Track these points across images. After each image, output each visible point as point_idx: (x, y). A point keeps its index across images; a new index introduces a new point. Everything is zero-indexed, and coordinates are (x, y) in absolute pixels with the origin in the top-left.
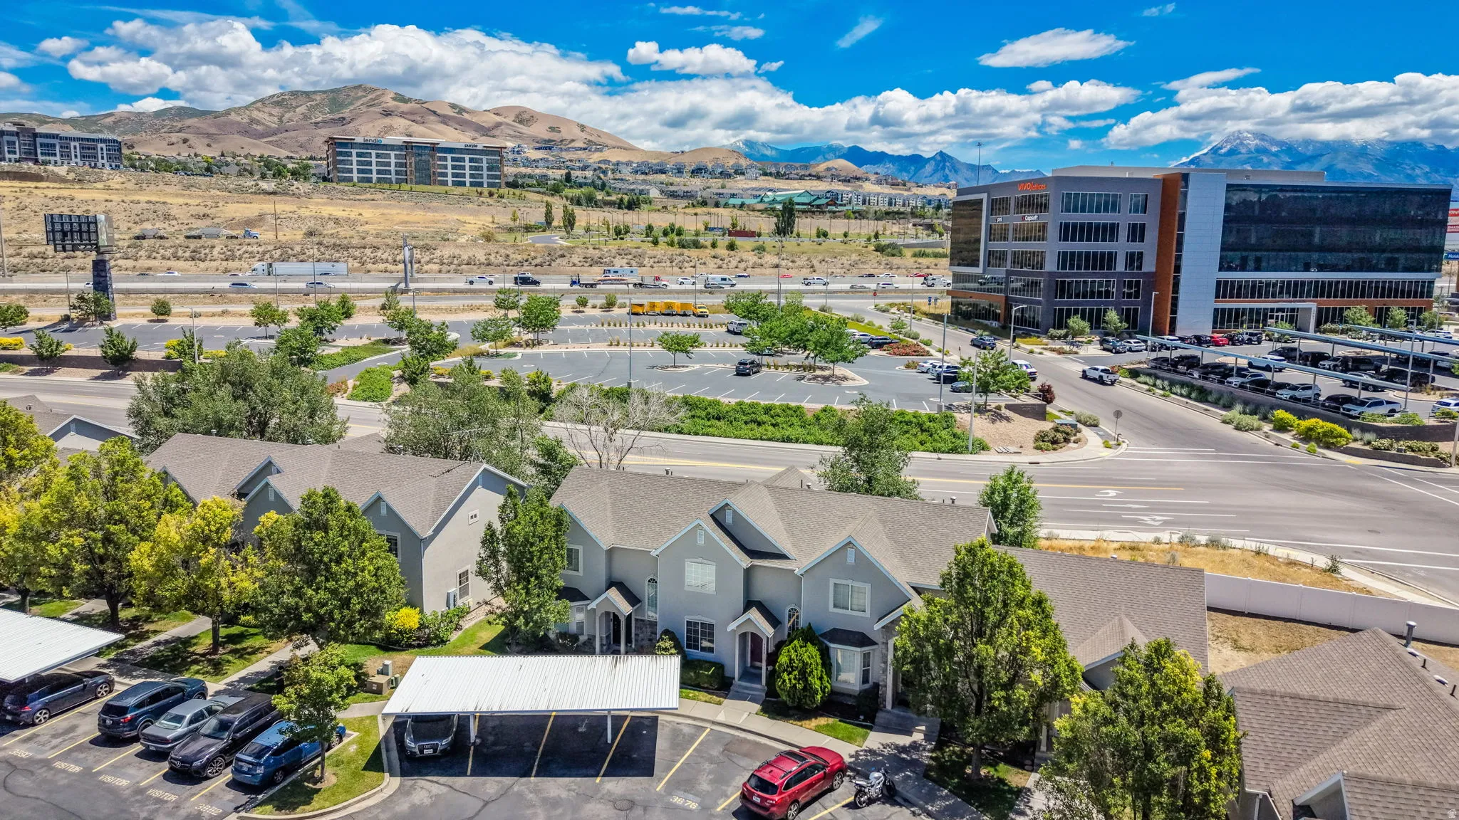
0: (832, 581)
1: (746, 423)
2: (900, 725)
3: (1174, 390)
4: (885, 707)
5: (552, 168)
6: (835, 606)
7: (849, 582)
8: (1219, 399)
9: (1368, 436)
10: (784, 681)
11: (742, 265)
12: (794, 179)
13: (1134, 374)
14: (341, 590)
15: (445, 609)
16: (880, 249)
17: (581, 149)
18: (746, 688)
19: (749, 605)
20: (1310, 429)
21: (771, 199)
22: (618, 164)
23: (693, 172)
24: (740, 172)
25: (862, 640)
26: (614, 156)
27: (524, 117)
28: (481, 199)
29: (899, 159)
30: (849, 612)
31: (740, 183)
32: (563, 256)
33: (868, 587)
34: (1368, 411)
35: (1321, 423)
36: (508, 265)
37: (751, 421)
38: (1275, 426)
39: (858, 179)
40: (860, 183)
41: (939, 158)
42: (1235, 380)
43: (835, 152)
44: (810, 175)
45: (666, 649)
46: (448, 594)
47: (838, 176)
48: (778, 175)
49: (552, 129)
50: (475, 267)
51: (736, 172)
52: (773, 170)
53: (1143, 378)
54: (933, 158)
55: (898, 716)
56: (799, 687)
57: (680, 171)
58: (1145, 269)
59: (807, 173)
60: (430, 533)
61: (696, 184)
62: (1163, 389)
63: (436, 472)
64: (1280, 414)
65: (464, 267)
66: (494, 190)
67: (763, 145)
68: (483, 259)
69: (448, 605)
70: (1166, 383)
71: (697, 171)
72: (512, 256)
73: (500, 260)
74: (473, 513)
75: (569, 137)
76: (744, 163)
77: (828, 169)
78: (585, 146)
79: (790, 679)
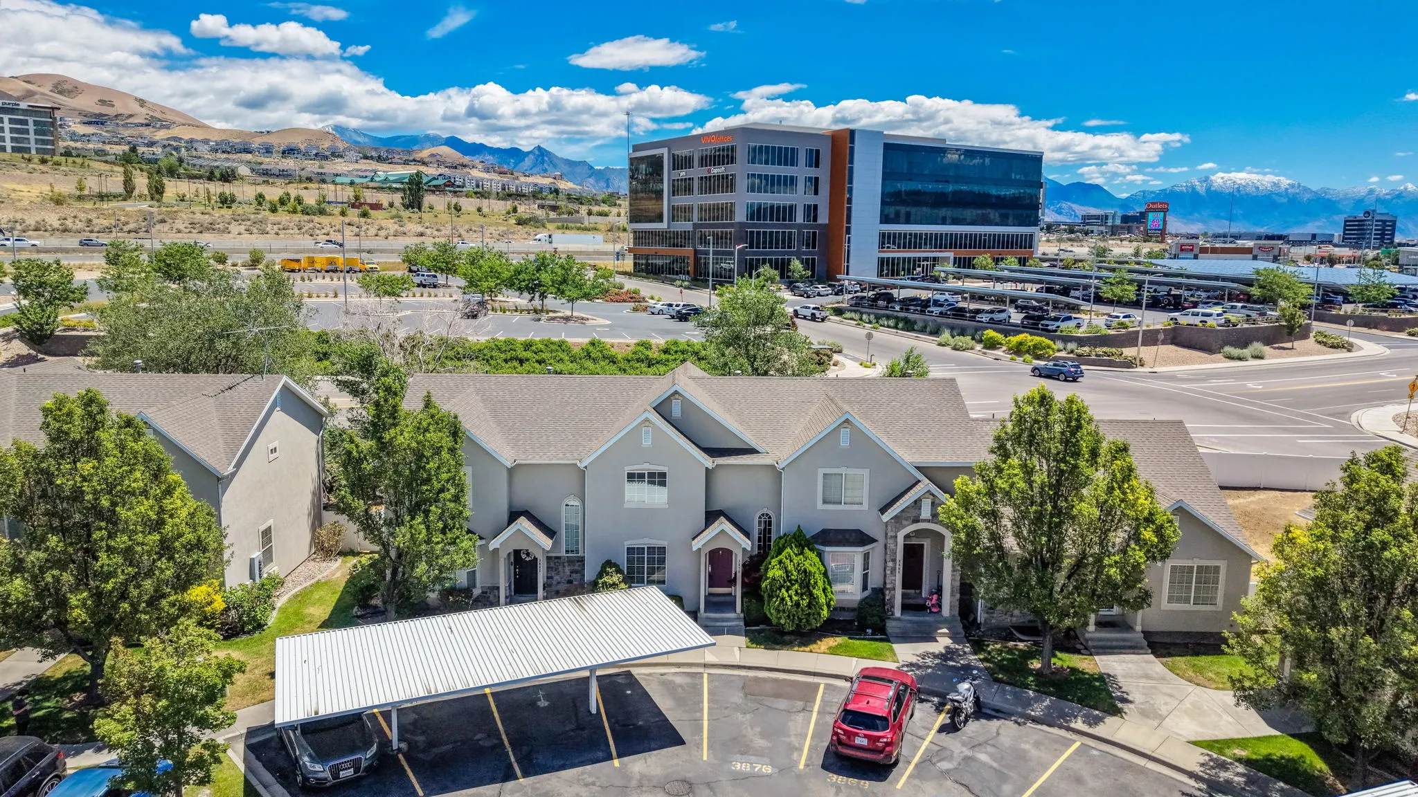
0: (821, 472)
1: (506, 361)
2: (917, 632)
3: (880, 322)
4: (893, 614)
5: (109, 143)
6: (825, 502)
7: (843, 470)
8: (925, 327)
9: (1071, 346)
10: (783, 599)
11: (383, 233)
12: (398, 164)
13: (839, 312)
14: (139, 549)
15: (249, 582)
16: (520, 222)
17: (142, 125)
18: (717, 620)
19: (711, 516)
20: (1021, 344)
21: (382, 178)
22: (192, 141)
23: (284, 152)
24: (336, 154)
25: (860, 538)
26: (186, 133)
27: (64, 86)
28: (31, 166)
29: (499, 151)
30: (842, 507)
31: (339, 166)
32: (163, 221)
33: (865, 473)
34: (1063, 325)
35: (1029, 338)
36: (92, 232)
37: (511, 359)
38: (985, 345)
39: (465, 166)
40: (467, 170)
41: (537, 152)
42: (936, 310)
43: (434, 140)
44: (414, 160)
45: (614, 586)
46: (252, 560)
47: (444, 163)
48: (380, 159)
49: (103, 102)
50: (47, 234)
51: (333, 154)
52: (374, 154)
53: (848, 315)
54: (531, 152)
55: (910, 622)
56: (804, 603)
57: (268, 151)
58: (820, 221)
59: (411, 158)
60: (231, 469)
61: (289, 164)
62: (870, 322)
63: (210, 390)
64: (990, 333)
65: (31, 233)
66: (47, 157)
67: (355, 131)
68: (56, 224)
69: (252, 577)
70: (872, 317)
71: (289, 152)
72: (95, 221)
73: (80, 225)
74: (271, 446)
75: (126, 112)
76: (341, 146)
77: (432, 155)
78: (147, 122)
79: (790, 597)
